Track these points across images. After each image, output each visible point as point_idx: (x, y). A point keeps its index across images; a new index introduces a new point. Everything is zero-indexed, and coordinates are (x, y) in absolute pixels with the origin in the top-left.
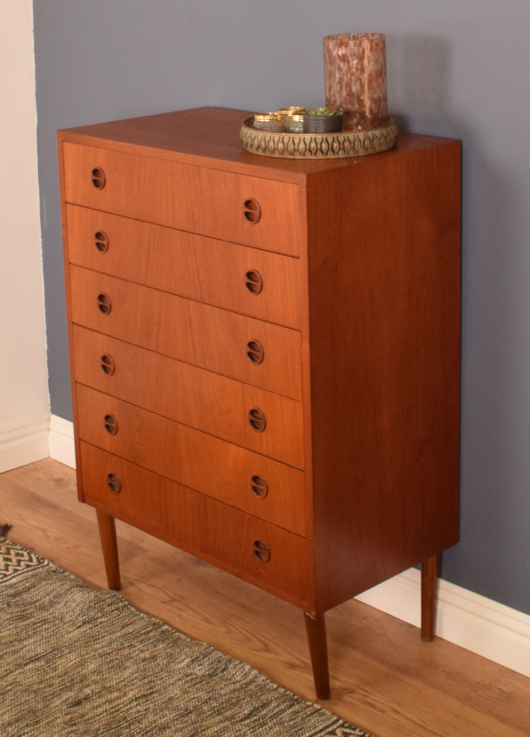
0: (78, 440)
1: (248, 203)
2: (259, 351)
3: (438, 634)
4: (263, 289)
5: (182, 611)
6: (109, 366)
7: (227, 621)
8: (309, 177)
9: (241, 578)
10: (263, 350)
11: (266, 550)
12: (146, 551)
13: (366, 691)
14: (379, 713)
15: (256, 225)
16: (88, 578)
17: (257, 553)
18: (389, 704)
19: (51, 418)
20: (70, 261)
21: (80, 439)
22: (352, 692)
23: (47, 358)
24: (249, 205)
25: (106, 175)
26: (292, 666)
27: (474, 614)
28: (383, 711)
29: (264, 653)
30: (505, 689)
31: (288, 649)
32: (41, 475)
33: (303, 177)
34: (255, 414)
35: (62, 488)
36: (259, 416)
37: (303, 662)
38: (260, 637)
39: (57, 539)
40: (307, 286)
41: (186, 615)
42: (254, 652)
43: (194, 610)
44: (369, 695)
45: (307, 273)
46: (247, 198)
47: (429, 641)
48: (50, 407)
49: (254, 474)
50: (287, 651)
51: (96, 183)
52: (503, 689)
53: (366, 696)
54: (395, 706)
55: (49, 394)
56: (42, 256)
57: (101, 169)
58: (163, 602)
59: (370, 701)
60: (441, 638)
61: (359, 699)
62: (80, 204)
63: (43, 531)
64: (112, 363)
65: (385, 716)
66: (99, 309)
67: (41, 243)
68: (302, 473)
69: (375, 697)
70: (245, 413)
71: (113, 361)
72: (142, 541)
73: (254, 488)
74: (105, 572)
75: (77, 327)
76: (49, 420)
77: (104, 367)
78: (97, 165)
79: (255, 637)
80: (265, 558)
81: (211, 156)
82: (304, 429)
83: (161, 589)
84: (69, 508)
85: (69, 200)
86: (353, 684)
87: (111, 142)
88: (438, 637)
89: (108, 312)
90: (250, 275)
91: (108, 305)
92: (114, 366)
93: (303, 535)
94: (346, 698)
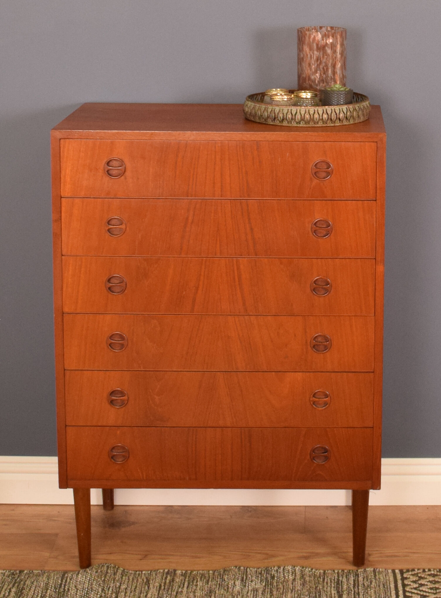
4: (333, 232)
15: (327, 181)
21: (66, 426)
25: (126, 163)
33: (383, 136)
46: (317, 160)
68: (372, 374)
70: (306, 341)
75: (72, 316)
78: (115, 156)
82: (375, 337)
92: (128, 341)
93: (371, 426)
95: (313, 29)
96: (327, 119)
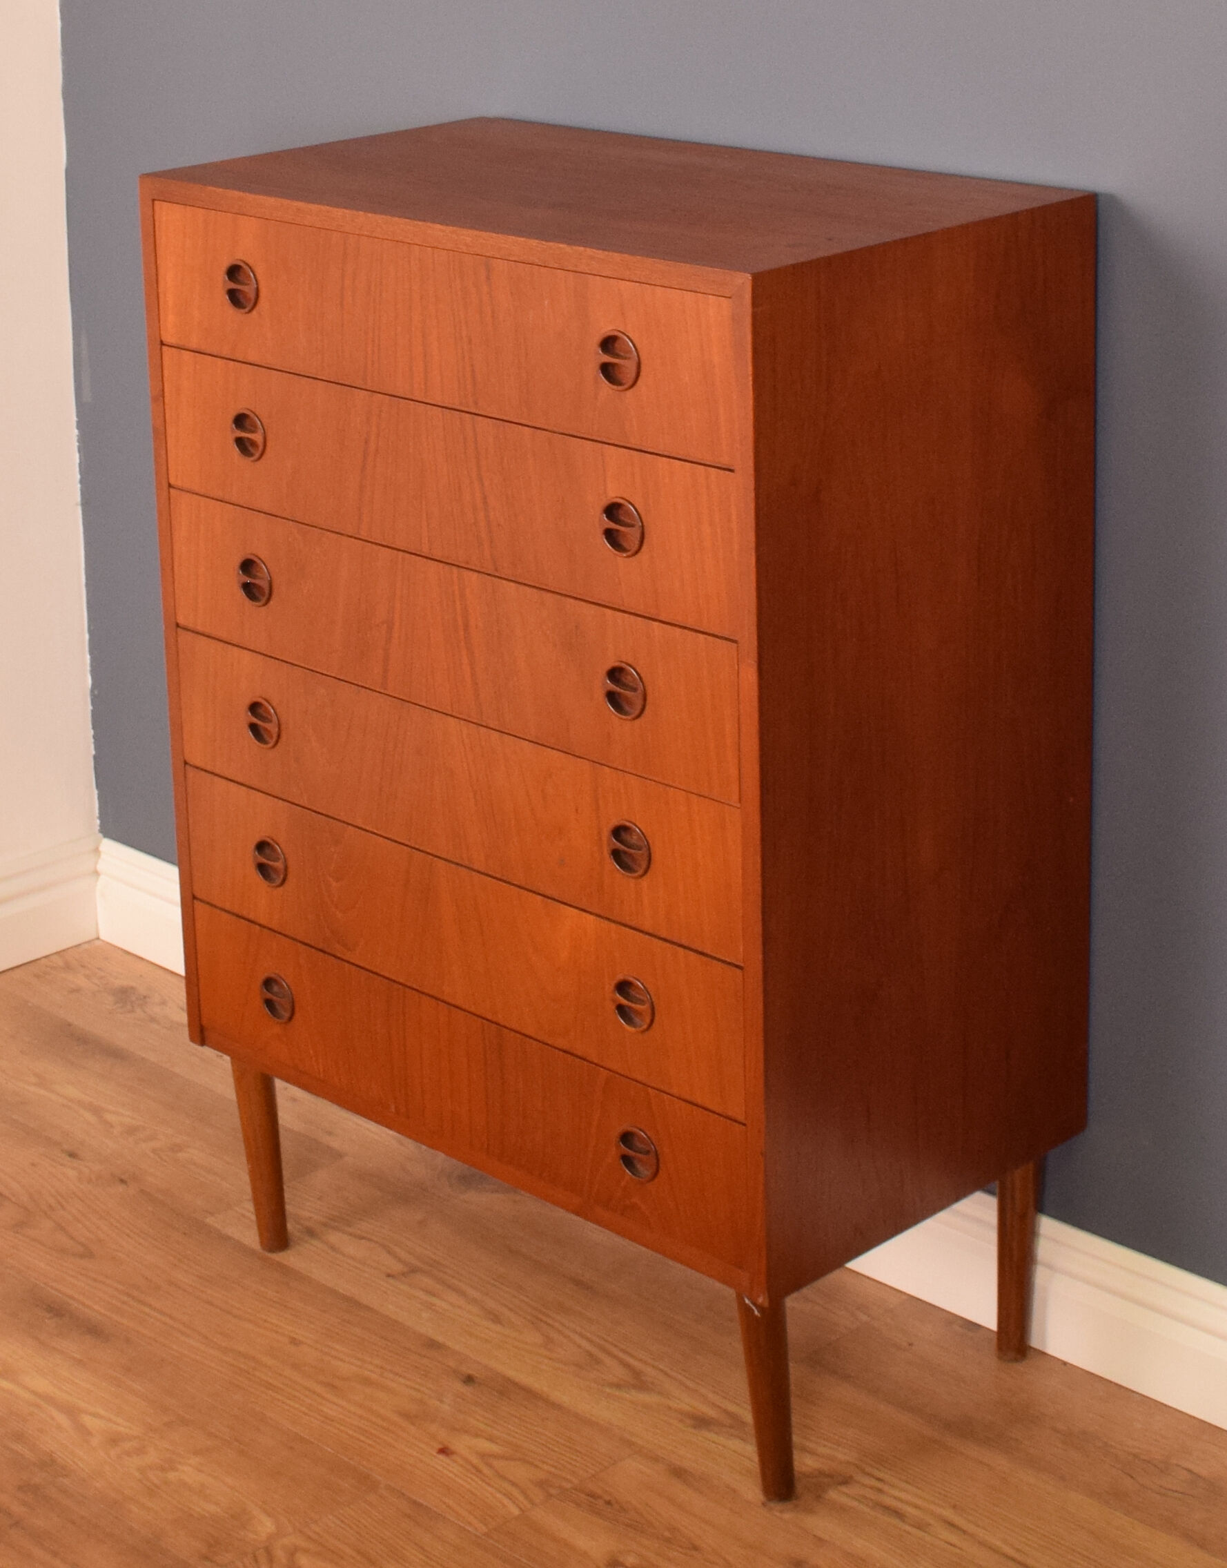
0: (191, 900)
1: (608, 344)
2: (635, 690)
3: (1035, 1342)
4: (646, 541)
5: (434, 1295)
6: (267, 725)
7: (540, 1316)
8: (757, 279)
9: (586, 1218)
10: (644, 687)
11: (648, 1152)
12: (339, 1155)
13: (879, 1479)
14: (913, 1531)
15: (629, 393)
16: (210, 1220)
17: (627, 1161)
18: (932, 1507)
19: (102, 848)
20: (172, 482)
21: (194, 897)
22: (846, 1481)
23: (91, 708)
24: (610, 347)
25: (259, 278)
26: (701, 1422)
27: (1123, 1296)
28: (920, 1526)
29: (633, 1392)
30: (1204, 1472)
31: (689, 1383)
32: (80, 981)
33: (743, 281)
34: (624, 836)
35: (132, 1011)
36: (634, 839)
37: (726, 1412)
38: (621, 1355)
39: (131, 1131)
40: (751, 536)
41: (444, 1305)
42: (608, 1390)
43: (462, 1294)
44: (886, 1488)
45: (752, 506)
46: (607, 329)
47: (1016, 1360)
48: (98, 822)
49: (620, 977)
50: (687, 1387)
51: (235, 298)
52: (1196, 1469)
53: (880, 1491)
54: (949, 1514)
55: (96, 792)
56: (78, 469)
57: (247, 265)
58: (389, 1276)
59: (888, 1501)
60: (1044, 1354)
61: (865, 1498)
62: (194, 346)
63: (97, 1111)
64: (275, 719)
65: (928, 1538)
66: (242, 593)
67: (75, 439)
68: (738, 971)
69: (901, 1494)
70: (599, 833)
71: (275, 712)
72: (330, 1133)
73: (621, 1009)
74: (250, 1206)
75: (189, 636)
76: (97, 851)
77: (254, 728)
78: (239, 256)
79: (609, 1354)
80: (646, 1172)
81: (519, 232)
82: (743, 869)
83: (384, 1247)
84: (152, 1057)
85: (168, 339)
86: (848, 1463)
87: (271, 201)
88: (1035, 1350)
89: (264, 600)
90: (612, 510)
91: (264, 584)
92: (279, 726)
93: (741, 1118)
94: (833, 1494)
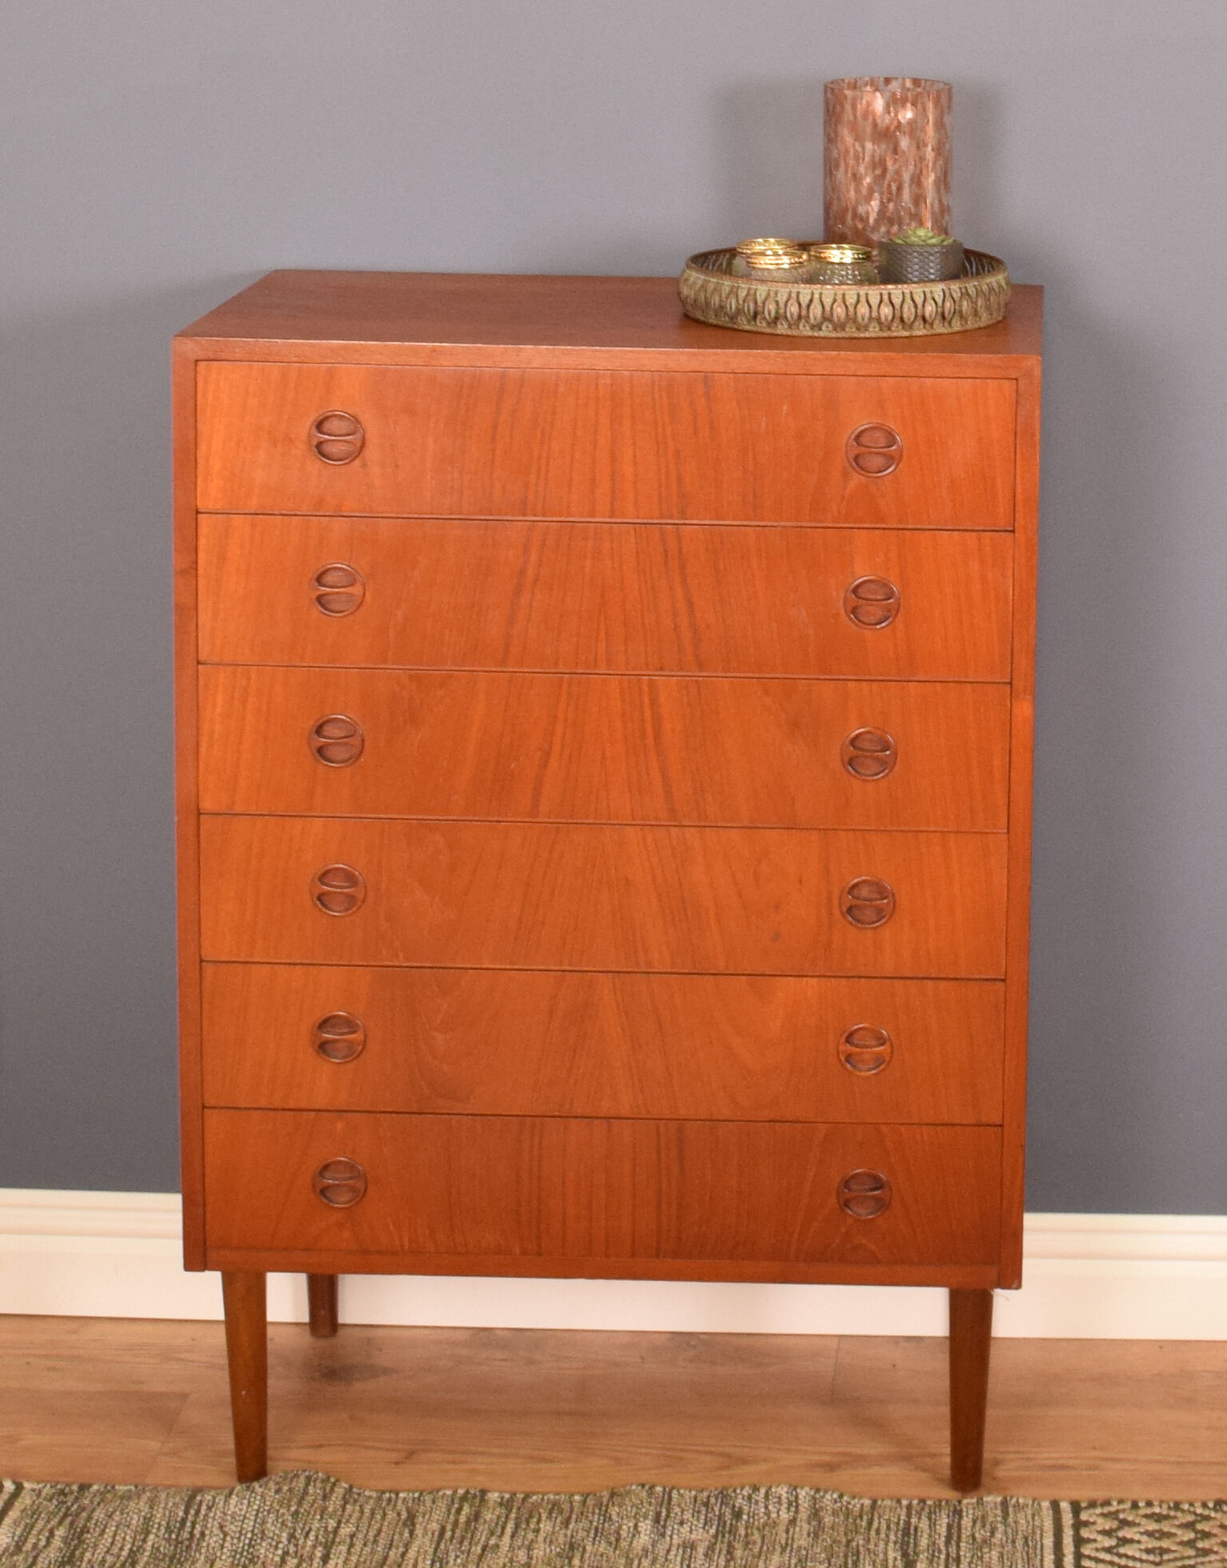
0: (199, 1111)
4: (901, 612)
15: (887, 478)
20: (204, 657)
21: (204, 1106)
25: (368, 426)
33: (1032, 362)
46: (861, 424)
62: (253, 509)
66: (313, 759)
68: (1000, 984)
70: (829, 897)
78: (336, 406)
85: (209, 506)
92: (366, 888)
93: (997, 1120)
95: (867, 85)
96: (890, 318)
